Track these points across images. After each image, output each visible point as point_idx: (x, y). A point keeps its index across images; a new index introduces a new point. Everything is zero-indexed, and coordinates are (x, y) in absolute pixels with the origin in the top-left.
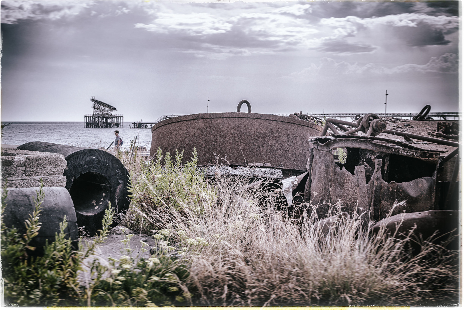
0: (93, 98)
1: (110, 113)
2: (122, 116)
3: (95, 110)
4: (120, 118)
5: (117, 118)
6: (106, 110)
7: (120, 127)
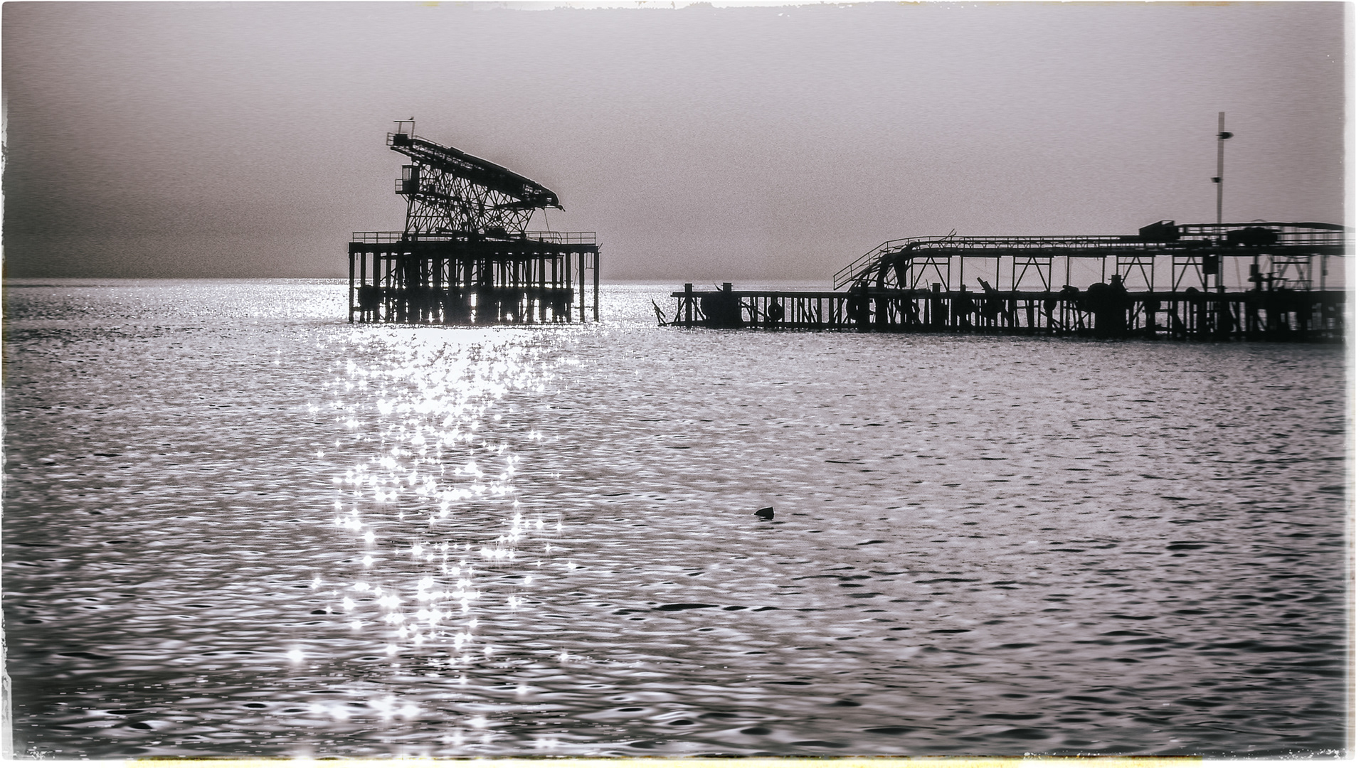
0: (407, 129)
1: (513, 223)
2: (593, 249)
3: (417, 204)
4: (575, 257)
5: (554, 258)
6: (489, 202)
7: (575, 314)
